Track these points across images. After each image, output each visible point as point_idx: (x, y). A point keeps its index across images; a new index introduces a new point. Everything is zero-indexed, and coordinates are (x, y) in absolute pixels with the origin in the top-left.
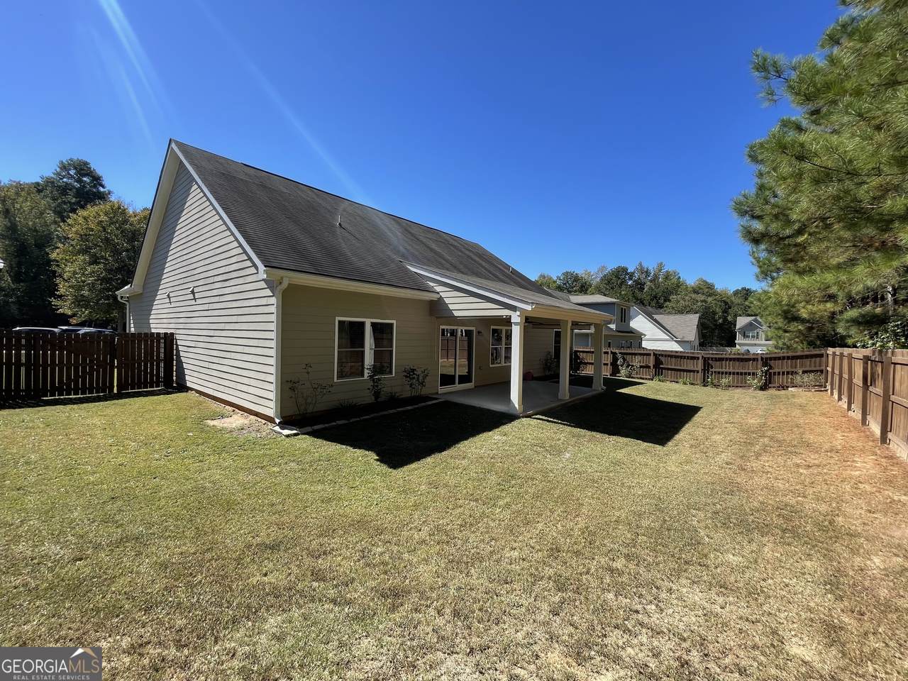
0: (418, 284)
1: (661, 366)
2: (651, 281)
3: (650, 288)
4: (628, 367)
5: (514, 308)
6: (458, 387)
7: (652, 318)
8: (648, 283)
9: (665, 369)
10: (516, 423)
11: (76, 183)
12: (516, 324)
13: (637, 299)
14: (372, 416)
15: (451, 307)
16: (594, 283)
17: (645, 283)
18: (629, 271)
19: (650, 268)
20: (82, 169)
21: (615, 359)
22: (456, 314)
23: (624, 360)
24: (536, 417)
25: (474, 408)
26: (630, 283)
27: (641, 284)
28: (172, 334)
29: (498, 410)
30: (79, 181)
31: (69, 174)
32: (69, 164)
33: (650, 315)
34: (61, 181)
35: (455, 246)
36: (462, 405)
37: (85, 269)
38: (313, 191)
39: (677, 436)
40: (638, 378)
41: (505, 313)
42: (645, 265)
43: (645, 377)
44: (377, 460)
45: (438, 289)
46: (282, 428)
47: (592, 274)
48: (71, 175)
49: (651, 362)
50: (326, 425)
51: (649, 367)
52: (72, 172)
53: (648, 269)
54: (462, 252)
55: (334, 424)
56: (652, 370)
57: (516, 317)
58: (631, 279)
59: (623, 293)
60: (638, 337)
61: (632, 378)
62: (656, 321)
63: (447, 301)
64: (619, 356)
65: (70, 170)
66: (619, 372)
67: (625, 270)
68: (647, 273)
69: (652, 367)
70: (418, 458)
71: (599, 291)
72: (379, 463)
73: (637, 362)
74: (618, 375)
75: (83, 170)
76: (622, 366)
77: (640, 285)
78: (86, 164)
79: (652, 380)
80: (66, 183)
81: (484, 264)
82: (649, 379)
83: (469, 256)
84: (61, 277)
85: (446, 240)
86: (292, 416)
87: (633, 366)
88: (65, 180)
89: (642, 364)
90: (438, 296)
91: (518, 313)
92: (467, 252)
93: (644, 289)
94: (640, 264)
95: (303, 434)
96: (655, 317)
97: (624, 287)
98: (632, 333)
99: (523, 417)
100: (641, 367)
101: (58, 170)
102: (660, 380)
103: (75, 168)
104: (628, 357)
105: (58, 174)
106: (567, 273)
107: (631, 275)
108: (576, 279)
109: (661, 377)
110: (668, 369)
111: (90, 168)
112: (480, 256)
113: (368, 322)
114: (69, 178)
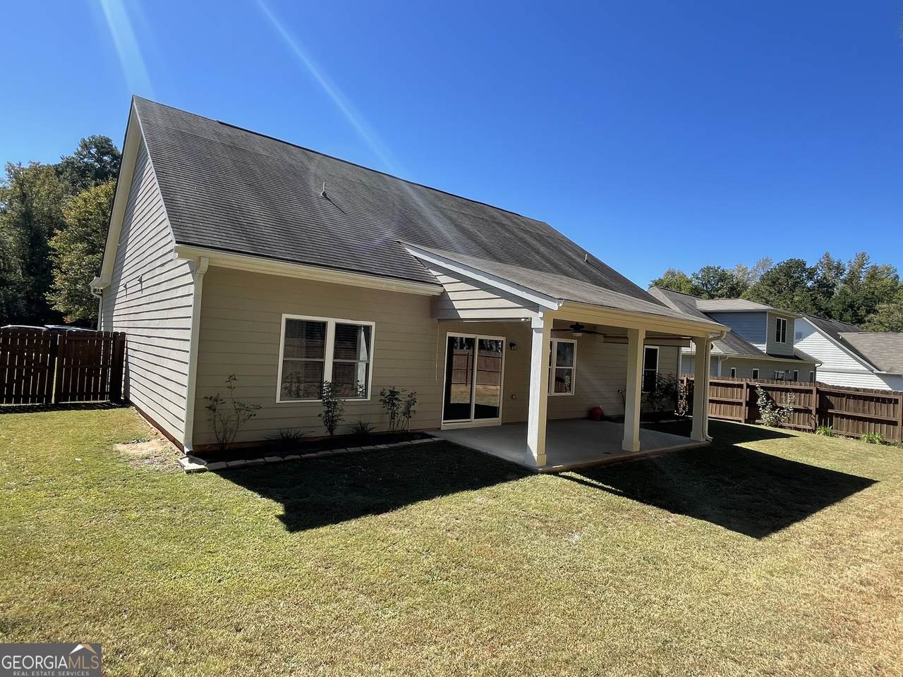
0: (416, 273)
1: (830, 411)
2: (845, 282)
3: (843, 292)
4: (774, 409)
5: (535, 307)
6: (473, 422)
7: (837, 338)
8: (841, 285)
9: (837, 415)
10: (526, 482)
11: (96, 164)
12: (538, 330)
13: (821, 309)
14: (320, 453)
15: (457, 305)
16: (752, 284)
17: (834, 285)
18: (808, 266)
19: (843, 262)
20: (103, 148)
21: (753, 396)
22: (463, 315)
23: (768, 398)
24: (566, 474)
25: (476, 453)
26: (810, 284)
27: (828, 286)
28: (123, 334)
29: (508, 459)
30: (100, 160)
31: (90, 153)
32: (91, 142)
33: (833, 333)
34: (81, 161)
35: (502, 226)
36: (464, 448)
37: (83, 259)
38: (305, 154)
39: (797, 525)
40: (791, 428)
41: (523, 313)
42: (835, 258)
43: (802, 426)
44: (280, 517)
45: (442, 279)
46: (191, 461)
47: (749, 270)
48: (92, 154)
49: (813, 402)
50: (248, 461)
51: (809, 412)
52: (93, 151)
53: (839, 264)
54: (512, 233)
55: (262, 460)
56: (814, 418)
57: (537, 321)
58: (811, 279)
59: (796, 299)
60: (808, 366)
61: (781, 427)
62: (843, 341)
63: (452, 297)
64: (760, 392)
65: (91, 148)
66: (759, 418)
67: (800, 265)
68: (839, 269)
69: (814, 412)
70: (336, 521)
71: (757, 295)
72: (277, 521)
73: (788, 402)
74: (757, 421)
75: (105, 147)
76: (764, 407)
77: (825, 287)
78: (107, 141)
79: (814, 431)
80: (86, 163)
81: (542, 249)
82: (809, 431)
83: (521, 239)
84: (60, 268)
85: (492, 217)
86: (206, 445)
87: (782, 408)
88: (86, 160)
89: (797, 406)
90: (440, 289)
91: (541, 314)
92: (522, 234)
93: (832, 293)
94: (827, 256)
95: (211, 471)
96: (843, 335)
97: (798, 291)
98: (797, 358)
99: (543, 473)
100: (796, 410)
101: (80, 149)
102: (826, 434)
103: (96, 147)
104: (774, 395)
105: (79, 153)
106: (709, 268)
107: (811, 274)
108: (723, 277)
109: (829, 429)
110: (843, 416)
111: (112, 146)
112: (540, 239)
113: (331, 325)
114: (89, 158)
